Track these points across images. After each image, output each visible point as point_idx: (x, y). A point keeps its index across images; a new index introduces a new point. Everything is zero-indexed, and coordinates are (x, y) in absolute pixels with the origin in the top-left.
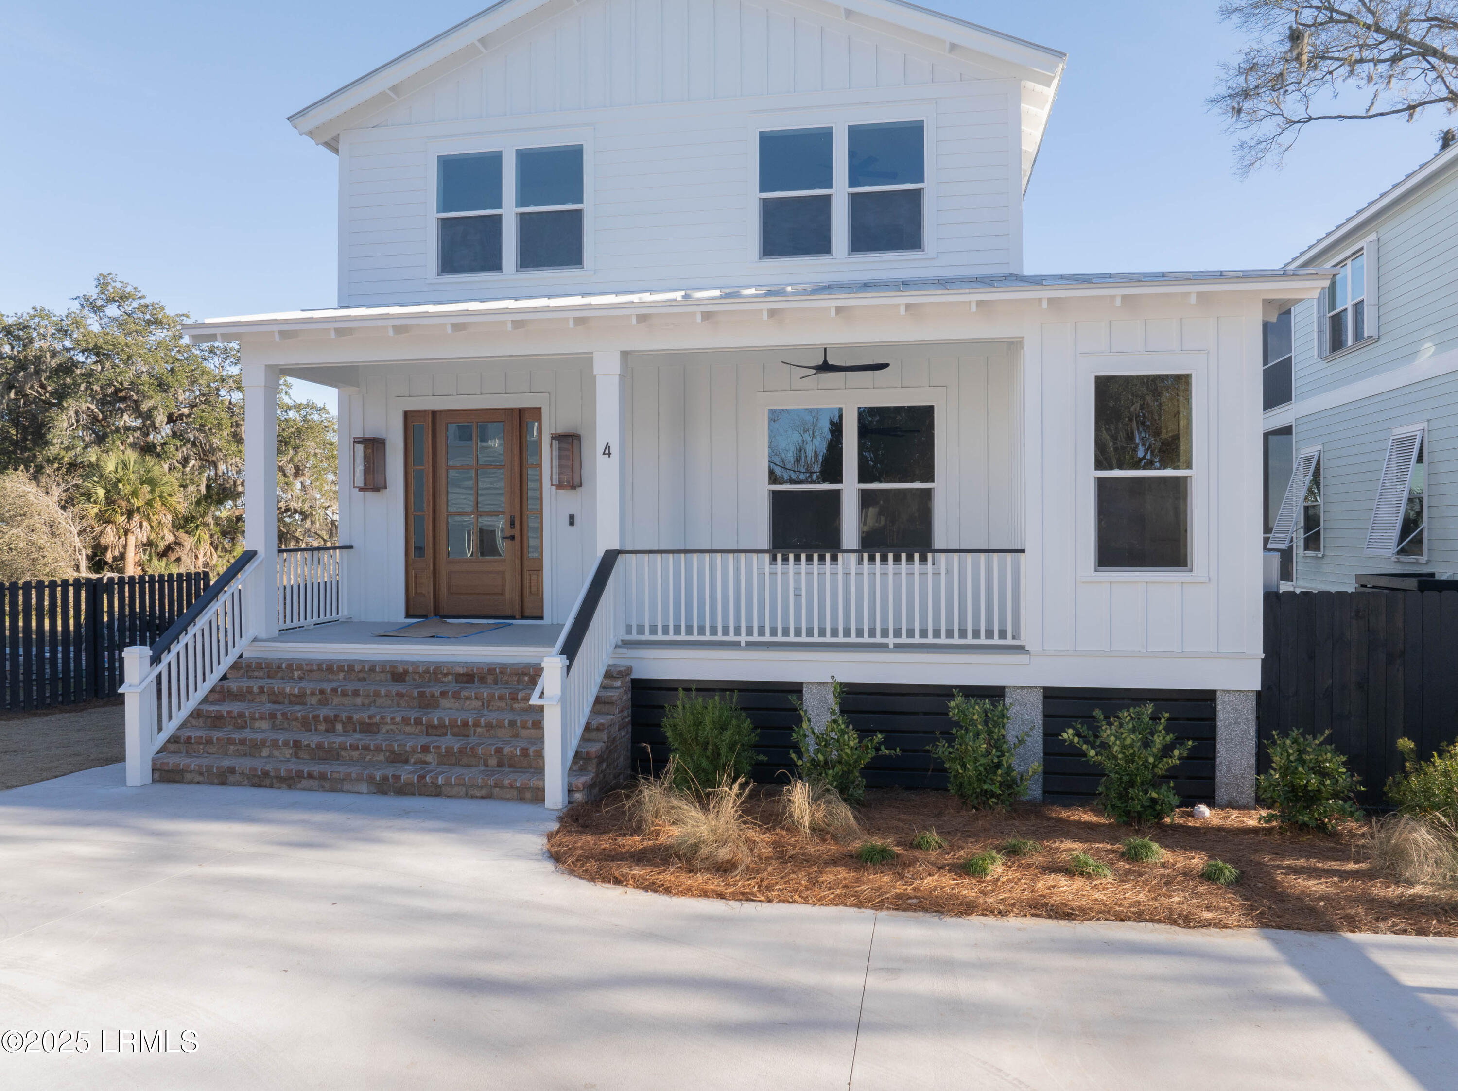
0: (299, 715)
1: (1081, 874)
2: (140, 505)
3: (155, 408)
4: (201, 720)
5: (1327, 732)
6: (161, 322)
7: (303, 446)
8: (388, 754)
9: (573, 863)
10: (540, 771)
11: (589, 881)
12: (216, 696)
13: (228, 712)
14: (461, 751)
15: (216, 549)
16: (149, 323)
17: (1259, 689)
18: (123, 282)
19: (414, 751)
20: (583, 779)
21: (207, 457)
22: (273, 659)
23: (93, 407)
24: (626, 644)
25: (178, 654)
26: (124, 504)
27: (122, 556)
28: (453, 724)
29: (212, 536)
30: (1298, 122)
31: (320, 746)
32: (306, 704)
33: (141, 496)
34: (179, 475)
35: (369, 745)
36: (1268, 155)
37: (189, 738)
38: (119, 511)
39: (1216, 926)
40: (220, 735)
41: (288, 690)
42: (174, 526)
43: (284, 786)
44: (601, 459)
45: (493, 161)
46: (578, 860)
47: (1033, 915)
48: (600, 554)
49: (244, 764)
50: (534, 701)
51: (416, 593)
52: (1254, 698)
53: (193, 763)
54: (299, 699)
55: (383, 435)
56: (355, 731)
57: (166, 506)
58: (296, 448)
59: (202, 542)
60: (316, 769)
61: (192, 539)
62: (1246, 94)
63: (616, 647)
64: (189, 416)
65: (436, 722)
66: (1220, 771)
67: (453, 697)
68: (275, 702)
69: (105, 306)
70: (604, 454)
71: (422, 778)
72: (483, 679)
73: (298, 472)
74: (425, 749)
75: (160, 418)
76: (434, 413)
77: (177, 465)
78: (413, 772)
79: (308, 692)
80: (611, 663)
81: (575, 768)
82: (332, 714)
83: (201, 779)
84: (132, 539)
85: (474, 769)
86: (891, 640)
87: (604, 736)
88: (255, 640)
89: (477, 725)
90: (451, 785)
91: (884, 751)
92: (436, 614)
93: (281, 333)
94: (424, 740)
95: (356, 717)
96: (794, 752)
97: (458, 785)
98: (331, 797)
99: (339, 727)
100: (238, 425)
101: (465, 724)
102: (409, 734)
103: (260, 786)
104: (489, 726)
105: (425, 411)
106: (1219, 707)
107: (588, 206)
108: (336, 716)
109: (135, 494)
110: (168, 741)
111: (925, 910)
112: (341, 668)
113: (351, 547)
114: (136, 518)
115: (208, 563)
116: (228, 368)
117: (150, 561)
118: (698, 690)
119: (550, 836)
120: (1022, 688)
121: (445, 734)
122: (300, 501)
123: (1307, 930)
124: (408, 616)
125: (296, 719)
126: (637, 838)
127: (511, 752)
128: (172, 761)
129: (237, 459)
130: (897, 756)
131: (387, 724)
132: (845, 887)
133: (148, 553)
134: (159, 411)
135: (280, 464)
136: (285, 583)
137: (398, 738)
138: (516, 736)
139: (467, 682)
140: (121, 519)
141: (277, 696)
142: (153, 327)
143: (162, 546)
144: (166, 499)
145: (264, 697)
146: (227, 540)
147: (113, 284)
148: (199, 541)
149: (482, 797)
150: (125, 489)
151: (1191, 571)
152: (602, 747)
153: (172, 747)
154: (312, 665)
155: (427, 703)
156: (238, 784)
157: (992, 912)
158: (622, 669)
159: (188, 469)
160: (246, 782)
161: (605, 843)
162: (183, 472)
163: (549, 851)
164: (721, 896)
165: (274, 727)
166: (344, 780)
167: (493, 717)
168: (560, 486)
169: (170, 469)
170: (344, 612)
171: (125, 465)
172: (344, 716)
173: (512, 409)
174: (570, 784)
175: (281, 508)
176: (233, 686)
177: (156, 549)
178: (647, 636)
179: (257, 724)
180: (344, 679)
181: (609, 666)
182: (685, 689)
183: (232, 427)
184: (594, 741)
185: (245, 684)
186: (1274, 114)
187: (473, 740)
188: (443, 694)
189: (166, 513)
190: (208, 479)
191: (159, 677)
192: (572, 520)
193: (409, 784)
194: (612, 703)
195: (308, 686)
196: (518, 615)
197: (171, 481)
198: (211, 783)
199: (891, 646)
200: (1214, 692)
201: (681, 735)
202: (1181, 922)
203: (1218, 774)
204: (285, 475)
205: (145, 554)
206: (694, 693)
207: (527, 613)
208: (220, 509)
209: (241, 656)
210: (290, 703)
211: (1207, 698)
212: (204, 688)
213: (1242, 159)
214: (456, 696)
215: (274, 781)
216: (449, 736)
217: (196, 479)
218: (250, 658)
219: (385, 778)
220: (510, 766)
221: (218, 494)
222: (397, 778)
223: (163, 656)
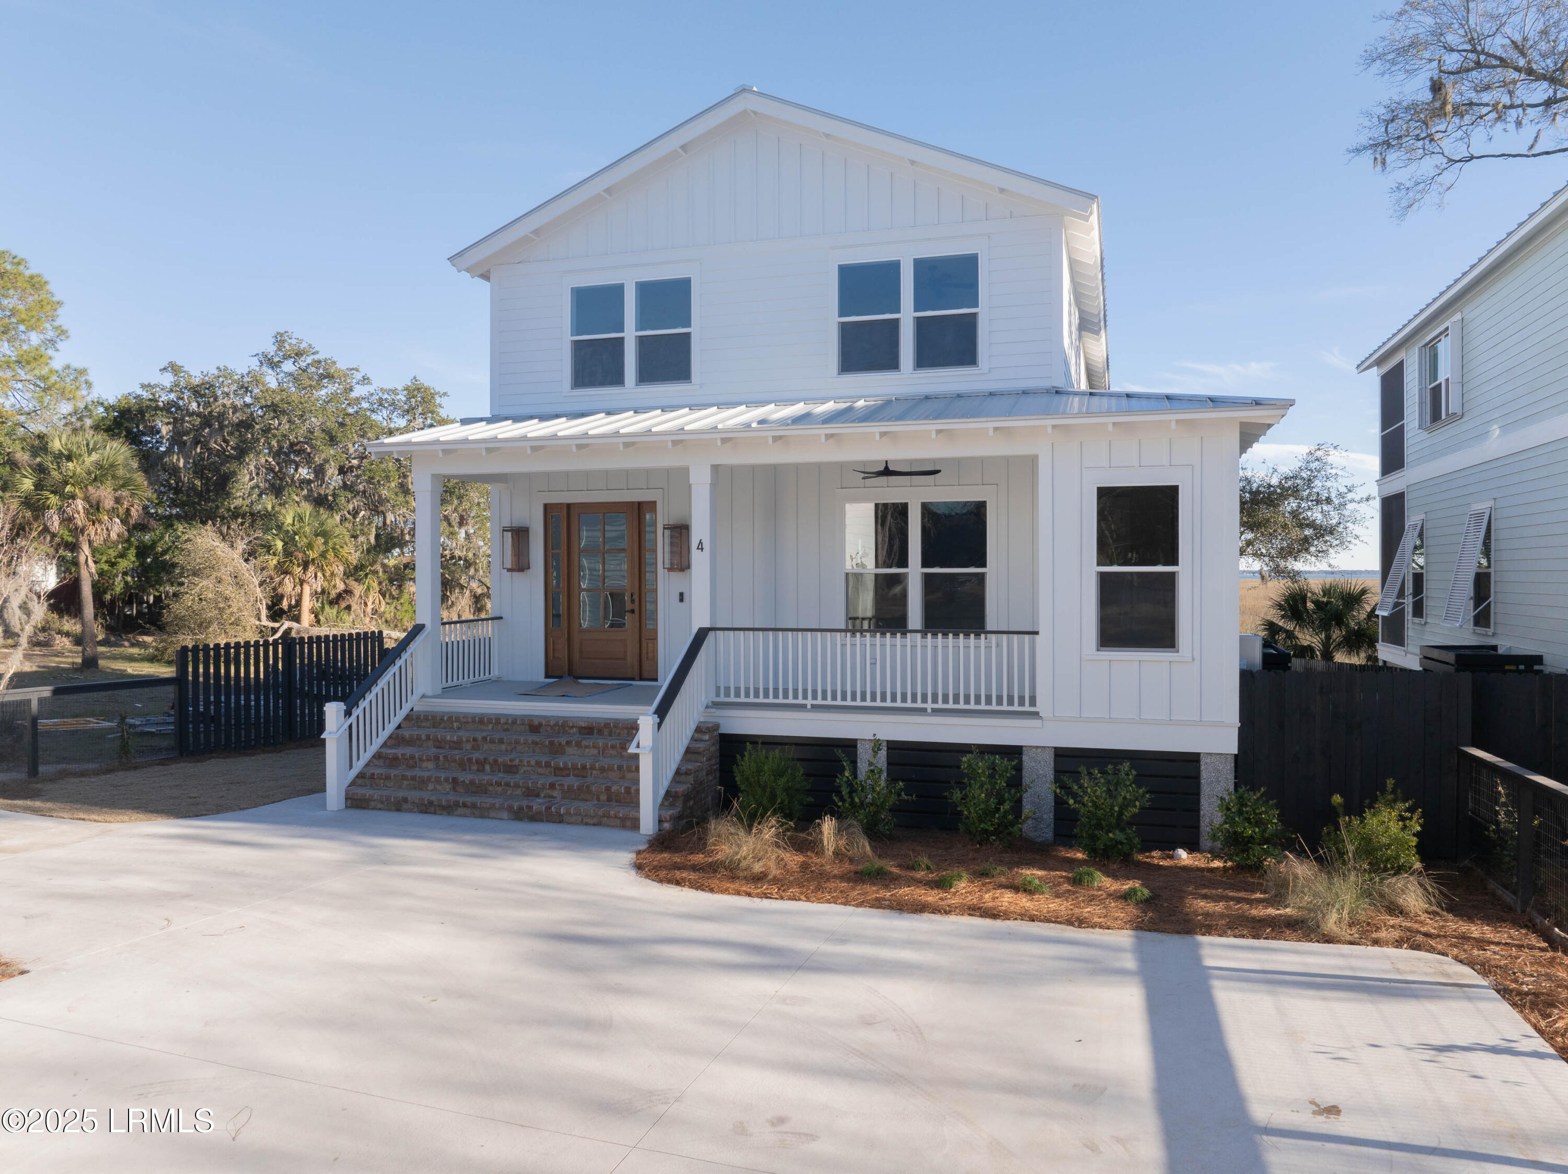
0: (457, 757)
1: (1025, 891)
2: (315, 556)
3: (327, 461)
4: (381, 761)
5: (1262, 789)
6: (333, 377)
7: (466, 495)
8: (524, 790)
9: (649, 870)
10: (637, 805)
11: (658, 882)
12: (393, 742)
13: (402, 755)
14: (580, 788)
15: (384, 596)
16: (322, 377)
17: (1236, 753)
18: (298, 339)
19: (544, 788)
20: (671, 812)
21: (376, 507)
22: (436, 712)
23: (271, 460)
24: (716, 705)
25: (365, 708)
26: (300, 555)
27: (299, 603)
28: (575, 767)
29: (380, 583)
30: (1460, 161)
31: (472, 782)
32: (462, 749)
33: (316, 548)
34: (350, 526)
35: (510, 783)
36: (1427, 197)
37: (373, 774)
38: (296, 563)
39: (1101, 927)
40: (397, 772)
41: (448, 738)
42: (345, 574)
43: (445, 813)
44: (695, 553)
45: (617, 291)
46: (653, 869)
47: (969, 915)
48: (695, 631)
49: (414, 795)
50: (632, 750)
51: (553, 657)
52: (1233, 761)
53: (376, 794)
54: (458, 745)
55: (527, 524)
56: (499, 771)
57: (338, 557)
58: (460, 498)
59: (371, 590)
60: (469, 800)
61: (361, 587)
62: (1387, 144)
63: (707, 707)
64: (359, 467)
65: (561, 765)
66: (1204, 822)
67: (576, 746)
68: (438, 747)
69: (282, 362)
70: (698, 549)
71: (548, 808)
72: (600, 732)
73: (462, 522)
74: (552, 786)
75: (332, 471)
76: (569, 506)
77: (348, 516)
78: (543, 804)
79: (464, 740)
80: (702, 719)
81: (666, 803)
82: (482, 757)
83: (382, 806)
84: (307, 590)
85: (588, 803)
86: (929, 706)
87: (691, 779)
88: (423, 696)
89: (593, 768)
90: (570, 814)
91: (904, 796)
92: (570, 673)
93: (444, 451)
94: (553, 779)
95: (500, 760)
96: (836, 796)
97: (576, 815)
98: (479, 821)
99: (487, 767)
100: (405, 476)
101: (584, 767)
102: (541, 774)
103: (426, 813)
104: (602, 770)
105: (561, 504)
106: (1202, 768)
107: (694, 330)
108: (485, 759)
109: (310, 546)
110: (357, 777)
111: (891, 907)
112: (490, 721)
113: (501, 618)
114: (312, 569)
115: (376, 610)
116: (396, 420)
117: (323, 608)
118: (763, 743)
119: (639, 853)
120: (1037, 747)
121: (568, 775)
122: (465, 549)
123: (1168, 933)
124: (547, 676)
125: (455, 761)
126: (702, 856)
127: (617, 790)
128: (360, 791)
129: (405, 510)
130: (913, 800)
131: (524, 766)
132: (841, 892)
133: (320, 600)
134: (330, 465)
135: (446, 513)
136: (447, 640)
137: (533, 777)
138: (623, 777)
139: (588, 734)
140: (298, 570)
141: (441, 742)
142: (326, 381)
143: (333, 594)
144: (338, 551)
145: (430, 743)
146: (394, 587)
147: (290, 341)
148: (368, 589)
149: (594, 825)
150: (301, 541)
151: (1178, 652)
152: (688, 788)
153: (360, 781)
154: (468, 717)
155: (556, 750)
156: (409, 811)
157: (940, 911)
158: (710, 725)
159: (358, 520)
160: (416, 809)
161: (677, 858)
162: (353, 523)
163: (635, 863)
164: (749, 895)
165: (437, 767)
166: (490, 808)
167: (605, 762)
168: (670, 569)
169: (341, 520)
170: (495, 672)
171: (302, 519)
172: (491, 759)
173: (633, 503)
174: (660, 816)
175: (446, 556)
176: (407, 734)
177: (328, 597)
178: (732, 699)
179: (425, 765)
180: (493, 729)
181: (702, 722)
182: (751, 743)
183: (399, 478)
184: (683, 783)
185: (415, 732)
186: (1434, 153)
187: (590, 780)
188: (568, 743)
189: (339, 564)
190: (377, 528)
191: (350, 727)
192: (681, 597)
193: (539, 813)
194: (699, 753)
195: (464, 734)
196: (637, 677)
197: (342, 532)
198: (390, 810)
199: (929, 711)
200: (1199, 754)
201: (747, 779)
202: (1076, 924)
203: (1202, 824)
204: (450, 524)
205: (317, 601)
206: (760, 746)
207: (645, 675)
208: (388, 558)
209: (412, 710)
210: (450, 748)
211: (1193, 759)
212: (384, 735)
213: (1398, 202)
214: (578, 744)
215: (437, 808)
216: (572, 777)
217: (366, 530)
218: (419, 712)
219: (521, 808)
220: (617, 801)
221: (386, 543)
222: (530, 808)
223: (353, 710)
